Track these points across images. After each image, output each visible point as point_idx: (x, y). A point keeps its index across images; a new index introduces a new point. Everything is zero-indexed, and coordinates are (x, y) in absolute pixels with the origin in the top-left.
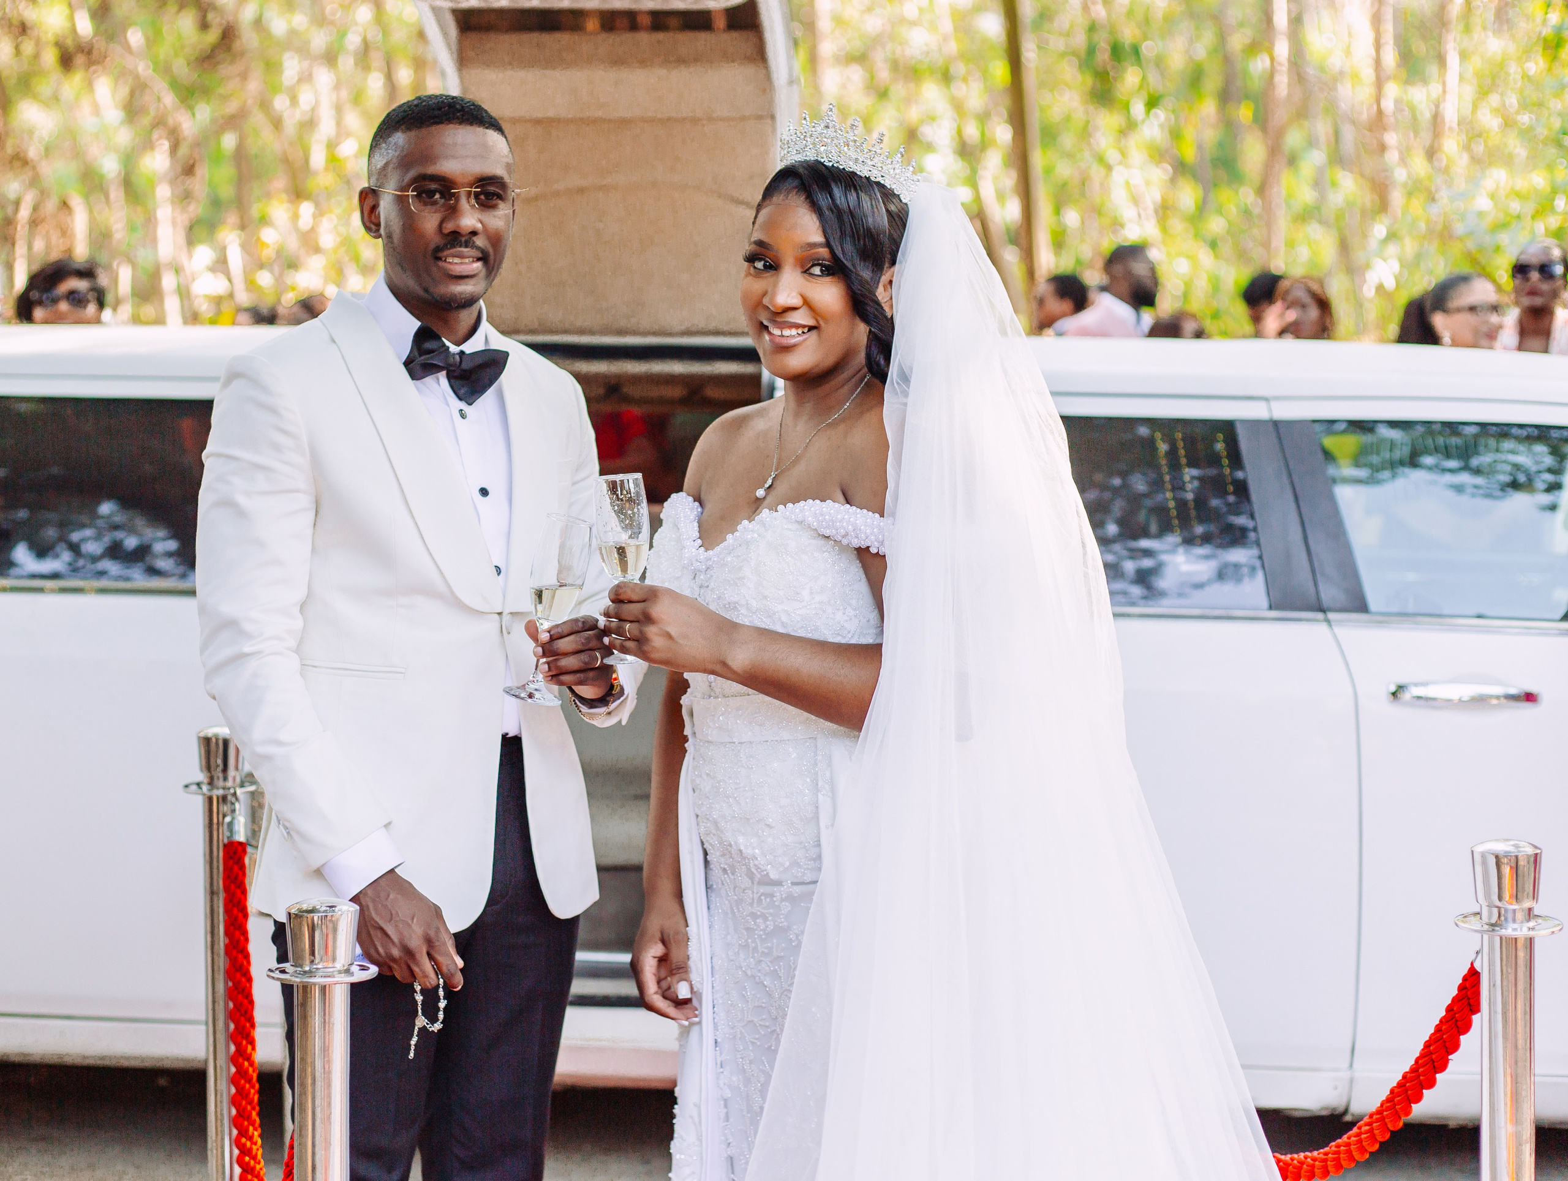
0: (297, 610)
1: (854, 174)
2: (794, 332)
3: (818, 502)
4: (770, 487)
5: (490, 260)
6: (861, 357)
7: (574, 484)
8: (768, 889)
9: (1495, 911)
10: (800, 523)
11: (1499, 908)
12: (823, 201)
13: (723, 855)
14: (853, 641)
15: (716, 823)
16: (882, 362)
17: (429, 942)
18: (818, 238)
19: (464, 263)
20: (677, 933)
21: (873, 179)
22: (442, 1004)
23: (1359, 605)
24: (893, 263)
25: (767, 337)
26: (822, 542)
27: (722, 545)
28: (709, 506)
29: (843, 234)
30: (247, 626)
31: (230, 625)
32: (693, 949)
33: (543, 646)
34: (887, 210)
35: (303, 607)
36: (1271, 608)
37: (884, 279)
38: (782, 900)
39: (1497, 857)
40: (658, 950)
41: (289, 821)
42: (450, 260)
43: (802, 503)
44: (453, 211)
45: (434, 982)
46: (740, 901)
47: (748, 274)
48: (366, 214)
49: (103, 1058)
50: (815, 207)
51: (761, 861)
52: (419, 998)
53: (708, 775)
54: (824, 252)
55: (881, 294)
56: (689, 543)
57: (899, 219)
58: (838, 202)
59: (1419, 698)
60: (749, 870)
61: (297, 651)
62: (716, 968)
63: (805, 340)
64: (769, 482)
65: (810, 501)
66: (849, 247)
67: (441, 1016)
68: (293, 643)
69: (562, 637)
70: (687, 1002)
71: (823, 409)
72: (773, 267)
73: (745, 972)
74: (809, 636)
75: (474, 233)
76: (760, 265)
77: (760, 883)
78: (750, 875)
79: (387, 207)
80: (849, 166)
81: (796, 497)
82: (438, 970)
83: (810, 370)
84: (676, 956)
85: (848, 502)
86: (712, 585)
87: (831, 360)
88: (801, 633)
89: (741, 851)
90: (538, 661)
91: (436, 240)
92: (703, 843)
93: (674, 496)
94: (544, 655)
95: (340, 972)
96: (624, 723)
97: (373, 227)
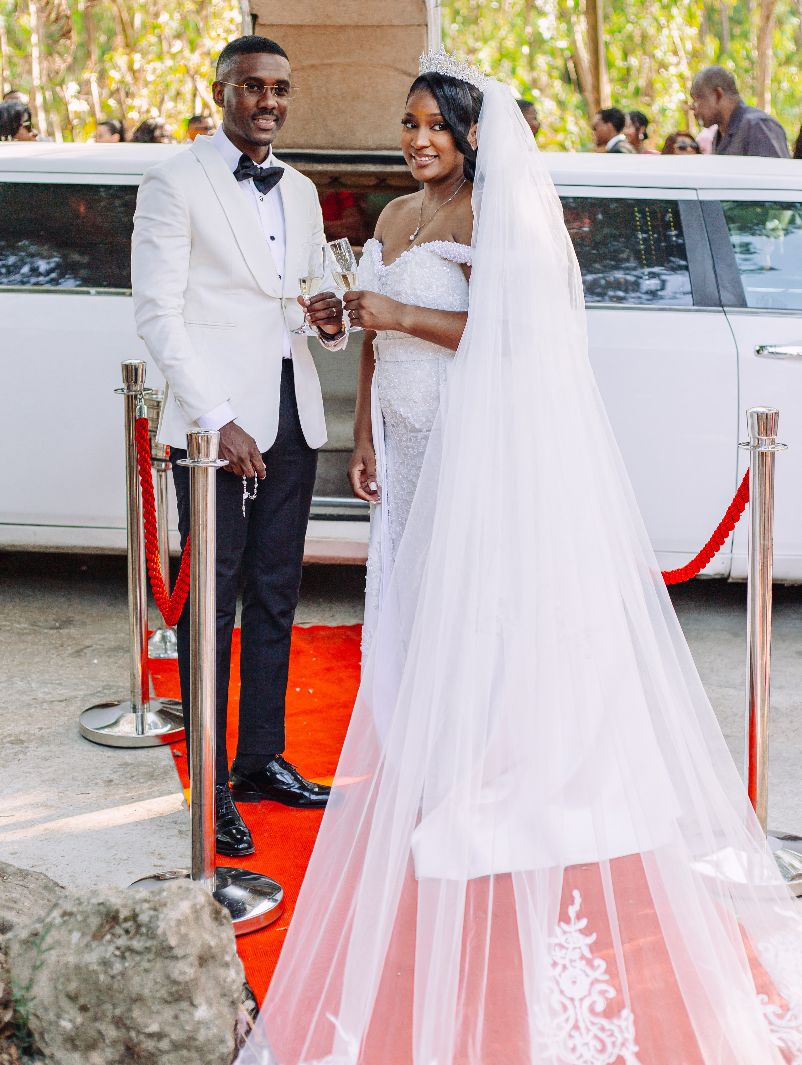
0: (182, 295)
1: (454, 78)
2: (427, 159)
3: (441, 241)
4: (417, 234)
5: (279, 120)
6: (461, 169)
7: (313, 235)
8: (415, 434)
9: (756, 440)
10: (432, 252)
11: (758, 439)
12: (440, 93)
13: (392, 418)
14: (457, 310)
15: (389, 401)
16: (472, 172)
17: (251, 455)
18: (437, 111)
19: (268, 122)
20: (370, 459)
21: (464, 81)
22: (256, 485)
23: (743, 303)
24: (476, 122)
25: (414, 161)
26: (443, 262)
27: (393, 264)
28: (386, 245)
29: (449, 111)
30: (160, 302)
31: (152, 301)
32: (378, 467)
33: (307, 307)
34: (472, 96)
35: (185, 293)
36: (694, 305)
37: (471, 130)
38: (421, 439)
39: (757, 414)
40: (360, 467)
41: (181, 397)
42: (261, 121)
43: (433, 242)
44: (264, 97)
45: (253, 475)
46: (401, 440)
47: (404, 131)
48: (216, 95)
49: (58, 548)
50: (435, 96)
51: (411, 419)
52: (245, 483)
53: (385, 378)
54: (440, 117)
55: (470, 138)
56: (377, 263)
57: (479, 100)
58: (446, 93)
59: (772, 353)
60: (405, 424)
61: (182, 314)
62: (389, 474)
63: (432, 162)
64: (416, 232)
65: (437, 241)
66: (453, 116)
67: (255, 491)
68: (180, 311)
69: (316, 302)
70: (375, 492)
71: (444, 196)
72: (416, 127)
73: (403, 476)
74: (436, 308)
75: (274, 108)
76: (409, 126)
77: (410, 432)
78: (406, 427)
79: (228, 92)
80: (453, 75)
81: (429, 239)
82: (256, 470)
83: (437, 176)
84: (370, 470)
85: (455, 241)
86: (388, 283)
87: (446, 171)
88: (432, 307)
89: (401, 415)
90: (305, 315)
91: (254, 110)
92: (382, 413)
93: (369, 240)
94: (308, 312)
95: (211, 462)
96: (344, 349)
97: (220, 102)
